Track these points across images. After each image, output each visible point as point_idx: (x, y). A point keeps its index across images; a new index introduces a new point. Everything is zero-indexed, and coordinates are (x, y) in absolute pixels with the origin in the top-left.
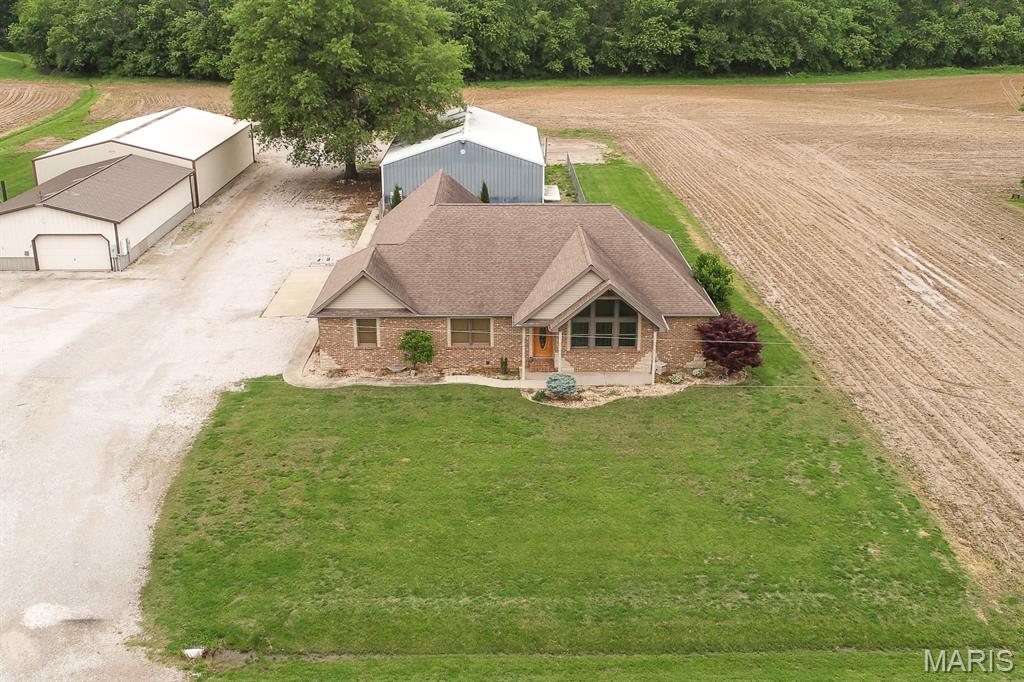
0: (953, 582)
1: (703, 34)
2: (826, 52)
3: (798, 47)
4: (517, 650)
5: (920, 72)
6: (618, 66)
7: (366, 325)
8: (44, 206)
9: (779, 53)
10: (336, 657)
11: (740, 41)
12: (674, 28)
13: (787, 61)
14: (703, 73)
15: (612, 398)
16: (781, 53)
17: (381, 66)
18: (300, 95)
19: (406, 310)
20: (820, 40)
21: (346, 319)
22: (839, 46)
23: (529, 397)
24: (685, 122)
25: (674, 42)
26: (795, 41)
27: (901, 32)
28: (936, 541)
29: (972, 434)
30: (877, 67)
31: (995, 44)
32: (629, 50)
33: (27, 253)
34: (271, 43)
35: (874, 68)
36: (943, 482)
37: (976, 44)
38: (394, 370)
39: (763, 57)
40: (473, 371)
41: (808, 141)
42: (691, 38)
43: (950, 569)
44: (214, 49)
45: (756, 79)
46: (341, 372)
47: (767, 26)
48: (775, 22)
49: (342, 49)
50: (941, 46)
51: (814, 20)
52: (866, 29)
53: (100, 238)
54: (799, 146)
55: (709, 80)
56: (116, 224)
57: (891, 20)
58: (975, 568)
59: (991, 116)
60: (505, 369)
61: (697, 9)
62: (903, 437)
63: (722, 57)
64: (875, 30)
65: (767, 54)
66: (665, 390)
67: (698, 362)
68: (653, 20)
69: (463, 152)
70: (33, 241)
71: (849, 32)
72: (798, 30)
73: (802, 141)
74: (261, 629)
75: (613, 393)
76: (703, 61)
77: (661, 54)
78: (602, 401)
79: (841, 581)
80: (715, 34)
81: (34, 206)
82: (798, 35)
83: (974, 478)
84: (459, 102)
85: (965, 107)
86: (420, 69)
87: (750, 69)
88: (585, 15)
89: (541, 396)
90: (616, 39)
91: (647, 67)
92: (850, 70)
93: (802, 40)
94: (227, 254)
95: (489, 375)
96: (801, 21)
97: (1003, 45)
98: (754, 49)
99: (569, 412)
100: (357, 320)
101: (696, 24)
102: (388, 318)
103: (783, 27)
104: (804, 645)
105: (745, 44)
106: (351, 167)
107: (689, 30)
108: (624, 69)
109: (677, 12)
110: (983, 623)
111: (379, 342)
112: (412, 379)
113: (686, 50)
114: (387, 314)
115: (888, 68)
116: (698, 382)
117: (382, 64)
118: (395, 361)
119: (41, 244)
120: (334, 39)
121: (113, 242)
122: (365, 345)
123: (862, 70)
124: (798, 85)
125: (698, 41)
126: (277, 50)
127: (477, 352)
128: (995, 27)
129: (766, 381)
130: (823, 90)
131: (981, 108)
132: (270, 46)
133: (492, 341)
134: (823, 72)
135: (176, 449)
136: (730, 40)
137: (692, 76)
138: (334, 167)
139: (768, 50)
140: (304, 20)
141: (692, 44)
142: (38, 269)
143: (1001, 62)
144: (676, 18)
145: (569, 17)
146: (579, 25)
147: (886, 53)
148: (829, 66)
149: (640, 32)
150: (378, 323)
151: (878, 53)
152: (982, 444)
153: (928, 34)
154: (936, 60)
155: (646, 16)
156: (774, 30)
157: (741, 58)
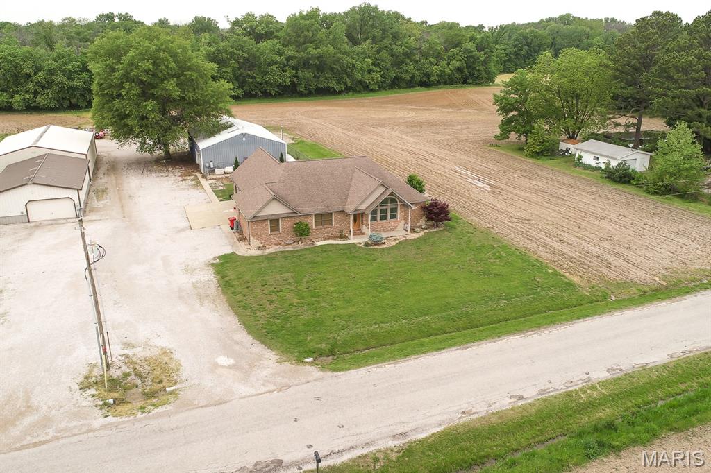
0: (570, 285)
1: (300, 74)
2: (361, 82)
3: (347, 80)
4: (437, 334)
5: (405, 90)
6: (256, 93)
7: (275, 222)
8: (34, 184)
9: (338, 83)
10: (368, 350)
11: (319, 78)
12: (284, 71)
13: (343, 87)
14: (301, 95)
15: (397, 242)
16: (339, 83)
17: (190, 96)
18: (147, 114)
19: (295, 212)
20: (358, 76)
21: (265, 220)
22: (367, 79)
23: (361, 245)
24: (314, 120)
25: (287, 77)
26: (345, 77)
27: (395, 71)
28: (555, 274)
29: (541, 236)
30: (384, 89)
31: (437, 75)
32: (261, 84)
33: (22, 213)
34: (127, 85)
35: (383, 89)
36: (543, 254)
37: (428, 75)
38: (290, 243)
39: (331, 85)
40: (325, 239)
41: (383, 126)
42: (294, 76)
43: (568, 281)
44: (6, 91)
45: (328, 97)
46: (264, 247)
47: (332, 69)
48: (335, 66)
49: (171, 87)
50: (413, 77)
51: (354, 65)
52: (378, 69)
53: (68, 200)
54: (379, 128)
55: (305, 99)
56: (78, 190)
57: (389, 65)
58: (575, 279)
59: (450, 110)
60: (341, 236)
61: (296, 60)
62: (519, 241)
63: (310, 85)
64: (382, 70)
65: (333, 84)
66: (416, 236)
67: (422, 222)
68: (274, 67)
69: (244, 139)
70: (26, 205)
71: (370, 71)
72: (346, 70)
73: (379, 126)
74: (329, 347)
75: (395, 240)
76: (302, 88)
77: (279, 86)
78: (394, 243)
79: (535, 291)
80: (307, 74)
81: (26, 184)
82: (346, 73)
83: (553, 251)
84: (229, 113)
85: (436, 106)
86: (212, 97)
87: (324, 92)
88: (236, 65)
89: (367, 244)
90: (253, 78)
91: (273, 93)
92: (372, 90)
93: (349, 76)
94: (136, 203)
95: (335, 240)
96: (348, 66)
97: (440, 76)
98: (326, 81)
99: (383, 249)
100: (270, 221)
101: (296, 68)
102: (284, 217)
103: (339, 69)
104: (536, 313)
105: (322, 79)
106: (167, 152)
107: (293, 72)
108: (260, 94)
109: (285, 62)
110: (588, 296)
111: (280, 230)
112: (301, 246)
113: (293, 82)
114: (286, 215)
115: (389, 89)
116: (426, 231)
117: (190, 95)
118: (288, 239)
119: (31, 207)
120: (165, 82)
121: (77, 201)
122: (273, 233)
123: (378, 90)
124: (351, 99)
125: (298, 77)
126: (131, 89)
127: (327, 230)
128: (436, 67)
129: (452, 227)
130: (366, 101)
131: (444, 106)
132: (126, 87)
133: (333, 223)
134: (360, 92)
135: (213, 289)
136: (315, 77)
137: (296, 97)
138: (159, 152)
139: (334, 82)
140: (147, 72)
141: (295, 79)
142: (29, 222)
143: (440, 84)
144: (285, 66)
145: (227, 66)
146: (234, 71)
147: (388, 81)
148: (362, 89)
149: (267, 73)
150: (280, 221)
151: (385, 82)
152: (547, 239)
153: (407, 71)
154: (411, 84)
155: (270, 65)
156: (335, 71)
157: (321, 86)
